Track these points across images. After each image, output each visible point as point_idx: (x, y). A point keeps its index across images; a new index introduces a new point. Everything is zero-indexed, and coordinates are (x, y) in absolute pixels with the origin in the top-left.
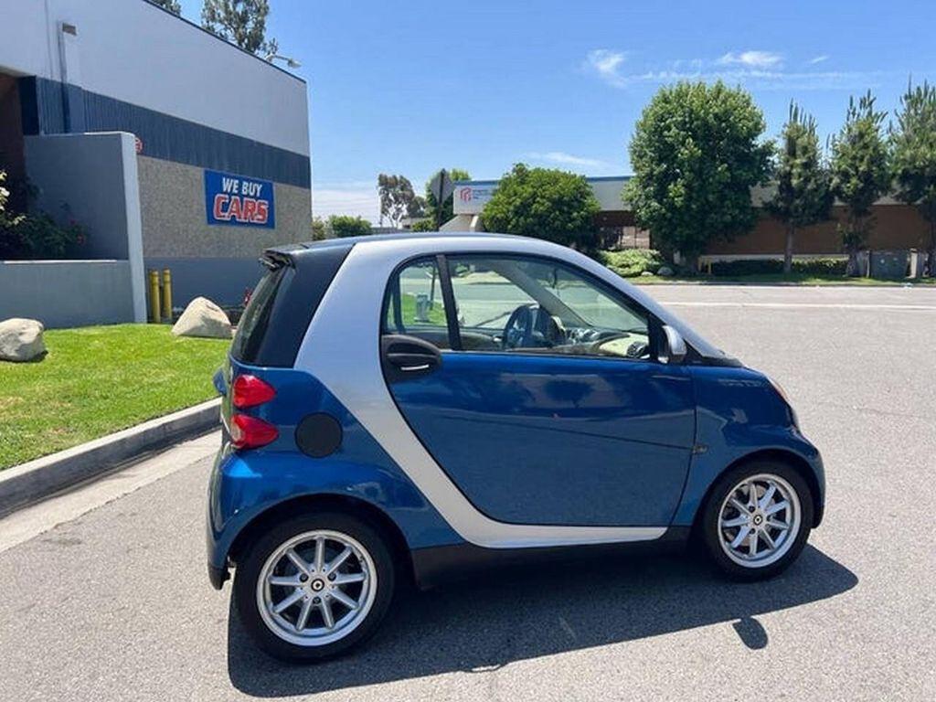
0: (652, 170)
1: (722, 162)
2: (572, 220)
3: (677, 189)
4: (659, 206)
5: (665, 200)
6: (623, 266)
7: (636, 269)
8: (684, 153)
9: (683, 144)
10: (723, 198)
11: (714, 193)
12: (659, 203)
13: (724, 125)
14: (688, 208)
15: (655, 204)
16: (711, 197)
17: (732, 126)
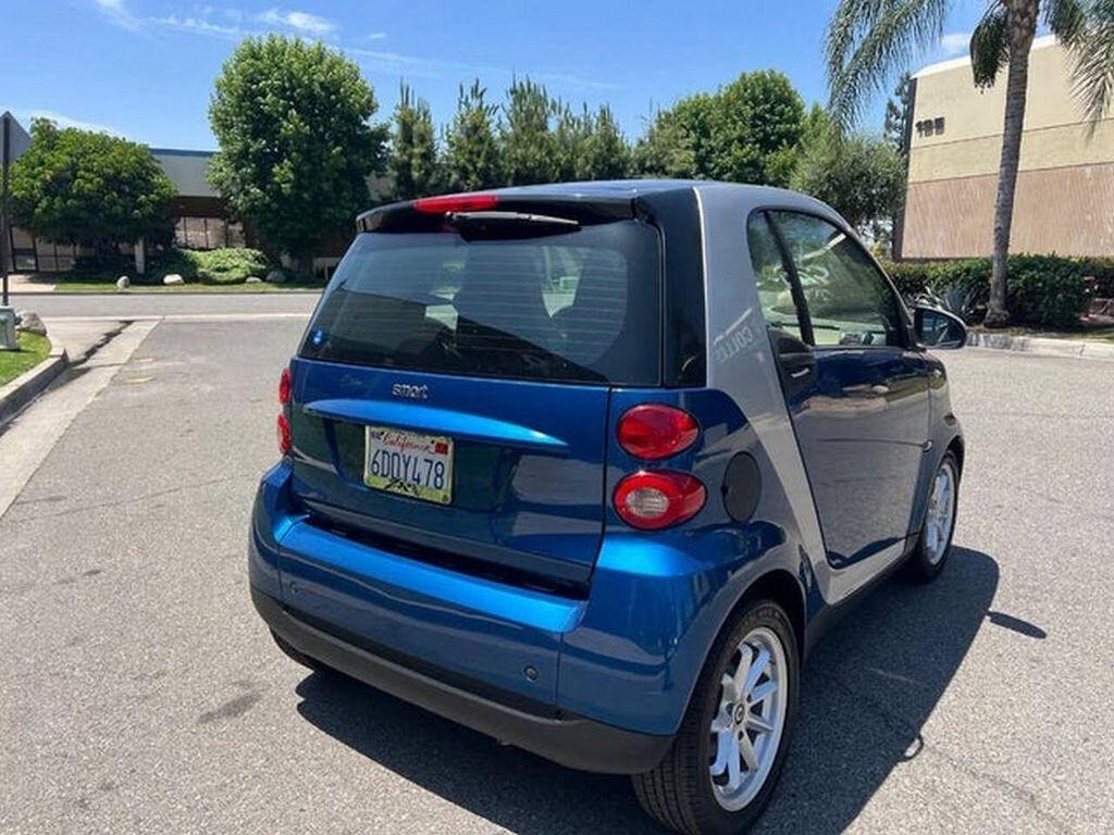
0: (247, 147)
1: (336, 145)
2: (140, 206)
3: (282, 172)
4: (262, 193)
5: (268, 187)
6: (218, 270)
7: (236, 274)
8: (287, 128)
9: (285, 115)
10: (338, 188)
11: (328, 180)
12: (261, 190)
13: (333, 97)
14: (299, 197)
15: (255, 191)
16: (326, 186)
17: (343, 100)
